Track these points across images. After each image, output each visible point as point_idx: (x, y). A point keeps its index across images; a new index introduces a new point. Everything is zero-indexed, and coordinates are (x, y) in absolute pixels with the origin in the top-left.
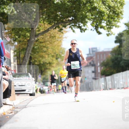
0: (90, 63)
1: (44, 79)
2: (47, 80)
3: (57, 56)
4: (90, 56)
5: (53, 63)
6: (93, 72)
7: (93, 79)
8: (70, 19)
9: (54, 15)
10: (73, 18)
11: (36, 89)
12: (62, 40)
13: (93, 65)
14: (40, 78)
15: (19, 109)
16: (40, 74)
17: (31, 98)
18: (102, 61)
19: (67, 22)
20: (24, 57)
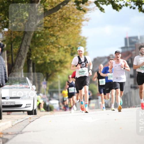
1: (51, 87)
2: (57, 90)
3: (72, 51)
4: (126, 50)
5: (67, 62)
6: (131, 76)
7: (131, 87)
11: (38, 103)
12: (80, 24)
14: (44, 87)
15: (10, 136)
16: (45, 80)
17: (30, 118)
20: (19, 51)
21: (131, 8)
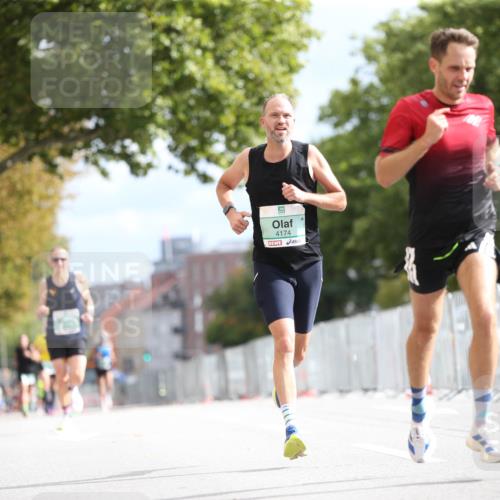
0: (165, 297)
4: (164, 268)
5: (21, 296)
6: (176, 331)
7: (176, 356)
8: (90, 124)
9: (27, 107)
10: (102, 122)
12: (56, 205)
13: (178, 304)
18: (210, 291)
19: (75, 139)
21: (170, 168)
